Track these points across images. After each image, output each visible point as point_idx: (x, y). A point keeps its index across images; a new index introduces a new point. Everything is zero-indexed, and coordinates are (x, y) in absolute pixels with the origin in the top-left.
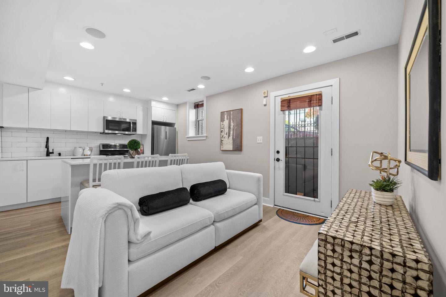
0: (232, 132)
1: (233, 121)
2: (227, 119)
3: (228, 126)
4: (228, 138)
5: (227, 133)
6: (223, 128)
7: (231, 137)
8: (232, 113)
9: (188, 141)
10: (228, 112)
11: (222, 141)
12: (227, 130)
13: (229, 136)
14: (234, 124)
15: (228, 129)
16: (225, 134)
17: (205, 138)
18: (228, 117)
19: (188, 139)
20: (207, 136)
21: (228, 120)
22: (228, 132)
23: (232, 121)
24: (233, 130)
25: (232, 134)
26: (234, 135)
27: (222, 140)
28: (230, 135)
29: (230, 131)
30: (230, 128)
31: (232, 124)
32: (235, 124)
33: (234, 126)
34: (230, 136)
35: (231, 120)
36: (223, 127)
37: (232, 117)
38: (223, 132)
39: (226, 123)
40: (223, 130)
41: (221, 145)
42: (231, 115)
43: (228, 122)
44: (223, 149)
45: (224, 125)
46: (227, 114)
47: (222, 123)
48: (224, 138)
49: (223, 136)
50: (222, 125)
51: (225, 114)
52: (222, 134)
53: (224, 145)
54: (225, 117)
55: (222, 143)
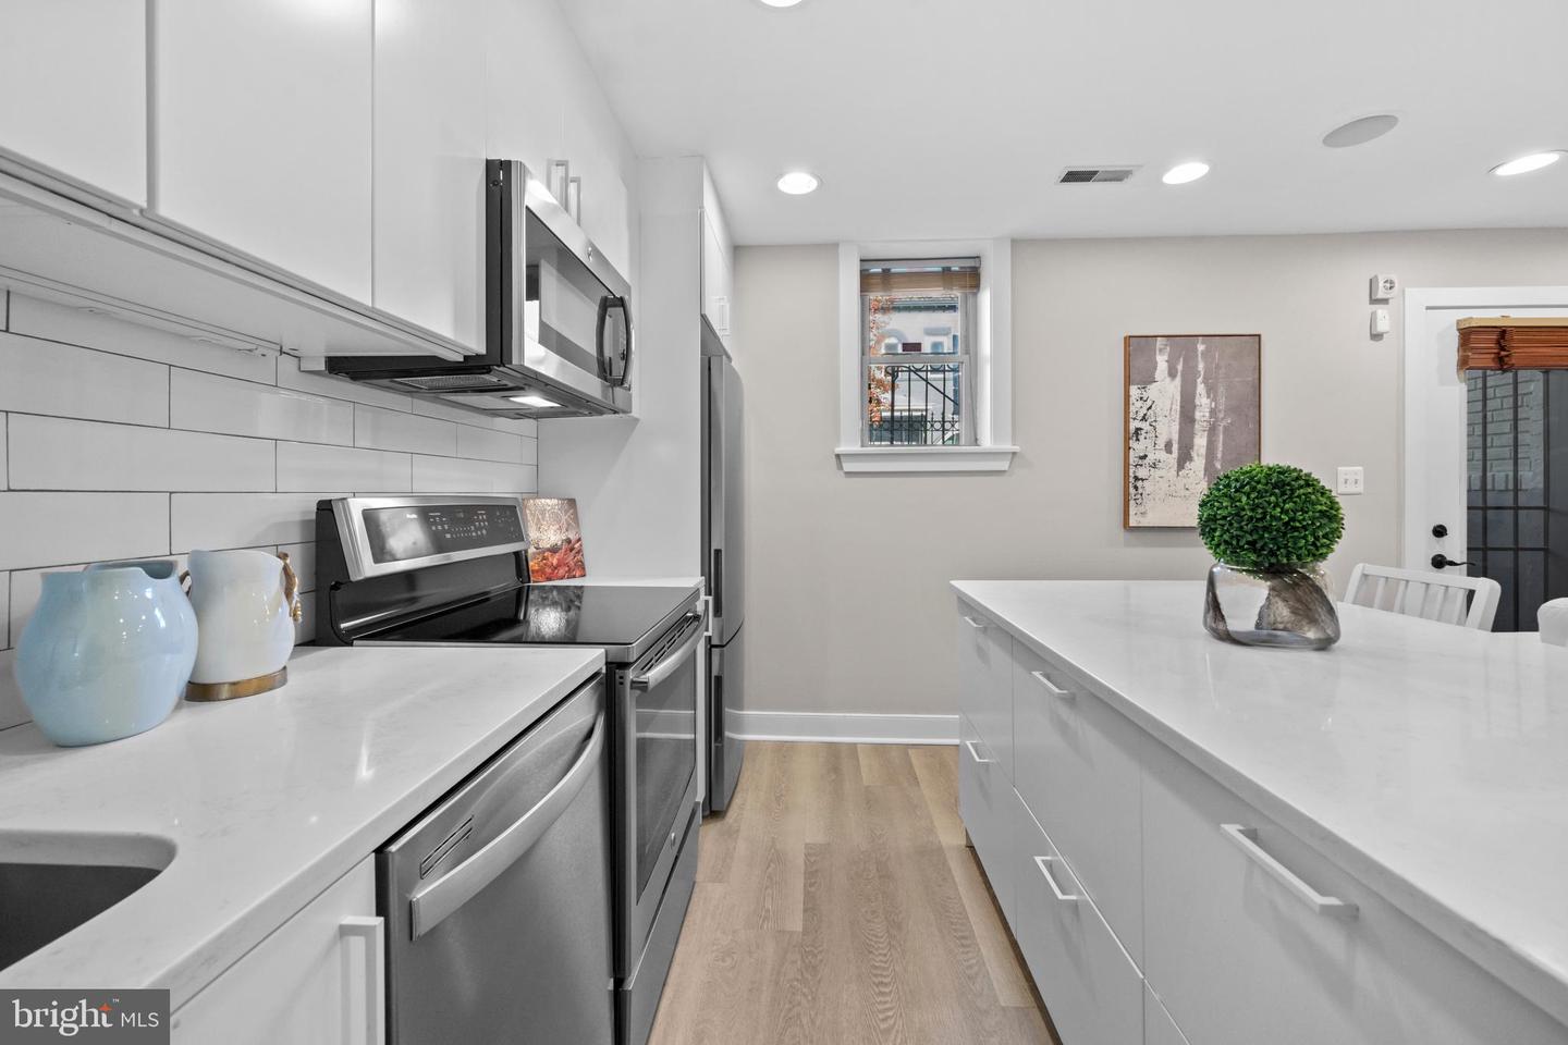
0: (1200, 442)
1: (1211, 390)
2: (1172, 374)
3: (1177, 407)
4: (1181, 466)
5: (1168, 447)
6: (1144, 419)
7: (1198, 463)
8: (1201, 347)
9: (849, 474)
10: (1182, 343)
11: (1139, 484)
12: (1169, 429)
13: (1185, 457)
14: (1214, 400)
15: (1176, 427)
16: (1161, 443)
17: (1003, 465)
18: (1180, 367)
19: (848, 466)
20: (1014, 454)
21: (1178, 379)
22: (1175, 437)
23: (1201, 388)
24: (1212, 431)
25: (1203, 451)
26: (1219, 455)
27: (1136, 478)
28: (1194, 454)
29: (1192, 436)
30: (1193, 421)
31: (1203, 401)
32: (1222, 400)
33: (1213, 412)
34: (1190, 459)
35: (1200, 380)
36: (1144, 411)
37: (1201, 366)
38: (1141, 438)
39: (1164, 392)
40: (1141, 429)
41: (1132, 503)
42: (1200, 359)
43: (1179, 389)
44: (1145, 522)
45: (1149, 403)
46: (1168, 348)
47: (1134, 391)
48: (1154, 466)
49: (1146, 456)
50: (1140, 403)
51: (1160, 350)
52: (1138, 447)
53: (1148, 504)
54: (1156, 363)
55: (1140, 491)
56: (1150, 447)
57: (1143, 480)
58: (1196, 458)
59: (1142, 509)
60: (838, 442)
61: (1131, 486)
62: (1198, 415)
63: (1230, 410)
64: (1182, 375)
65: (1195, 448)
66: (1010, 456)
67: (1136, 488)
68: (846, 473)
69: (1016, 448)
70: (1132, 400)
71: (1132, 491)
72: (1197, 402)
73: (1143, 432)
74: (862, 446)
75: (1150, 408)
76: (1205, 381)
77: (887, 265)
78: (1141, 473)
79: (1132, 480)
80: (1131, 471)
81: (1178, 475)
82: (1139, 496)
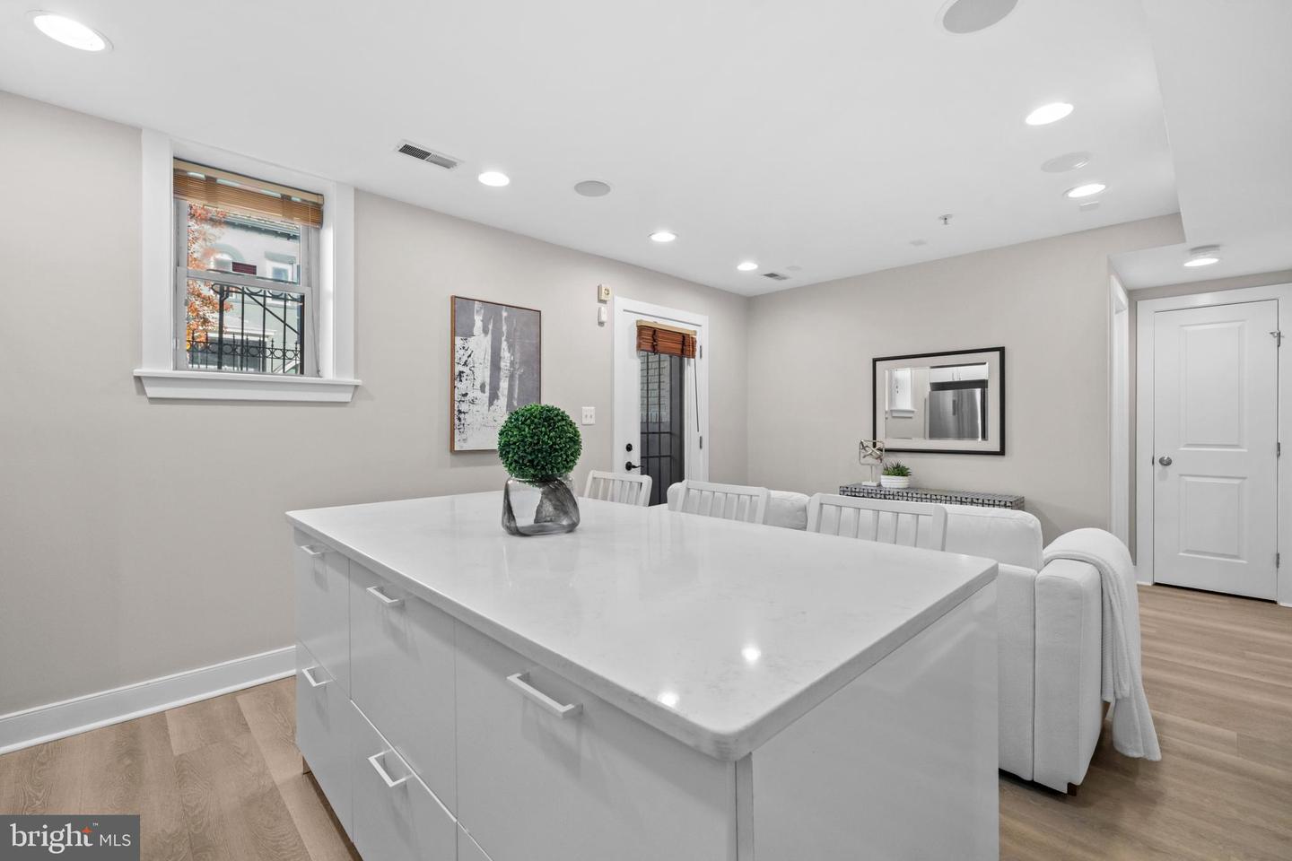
0: (504, 385)
1: (511, 347)
2: (485, 331)
3: (489, 357)
4: (491, 403)
5: (482, 388)
6: (465, 364)
7: (502, 401)
8: (505, 314)
9: (154, 399)
10: (492, 307)
11: (462, 416)
12: (483, 374)
13: (494, 397)
14: (512, 354)
15: (487, 373)
16: (478, 385)
17: (346, 397)
18: (491, 327)
19: (152, 391)
20: (356, 386)
21: (490, 336)
22: (487, 380)
23: (504, 345)
24: (511, 377)
25: (506, 392)
26: (516, 396)
27: (460, 412)
28: (500, 394)
29: (498, 380)
30: (499, 369)
31: (506, 355)
32: (518, 355)
33: (512, 363)
34: (497, 398)
35: (504, 338)
36: (465, 358)
37: (504, 328)
38: (463, 379)
39: (480, 345)
40: (463, 372)
41: (456, 431)
42: (504, 322)
43: (490, 343)
44: (466, 447)
45: (469, 352)
46: (482, 311)
47: (458, 341)
48: (472, 402)
49: (466, 394)
50: (462, 352)
51: (477, 311)
52: (461, 387)
53: (468, 432)
54: (474, 321)
55: (463, 422)
56: (470, 387)
57: (464, 413)
58: (501, 397)
59: (464, 436)
60: (138, 360)
61: (456, 418)
62: (502, 364)
63: (523, 363)
64: (492, 334)
65: (501, 389)
66: (352, 389)
67: (459, 419)
68: (150, 399)
69: (358, 382)
70: (457, 348)
71: (457, 422)
72: (502, 355)
73: (465, 375)
74: (176, 368)
75: (470, 356)
76: (507, 340)
77: (212, 174)
78: (464, 407)
79: (456, 413)
80: (456, 406)
81: (489, 410)
82: (462, 426)
